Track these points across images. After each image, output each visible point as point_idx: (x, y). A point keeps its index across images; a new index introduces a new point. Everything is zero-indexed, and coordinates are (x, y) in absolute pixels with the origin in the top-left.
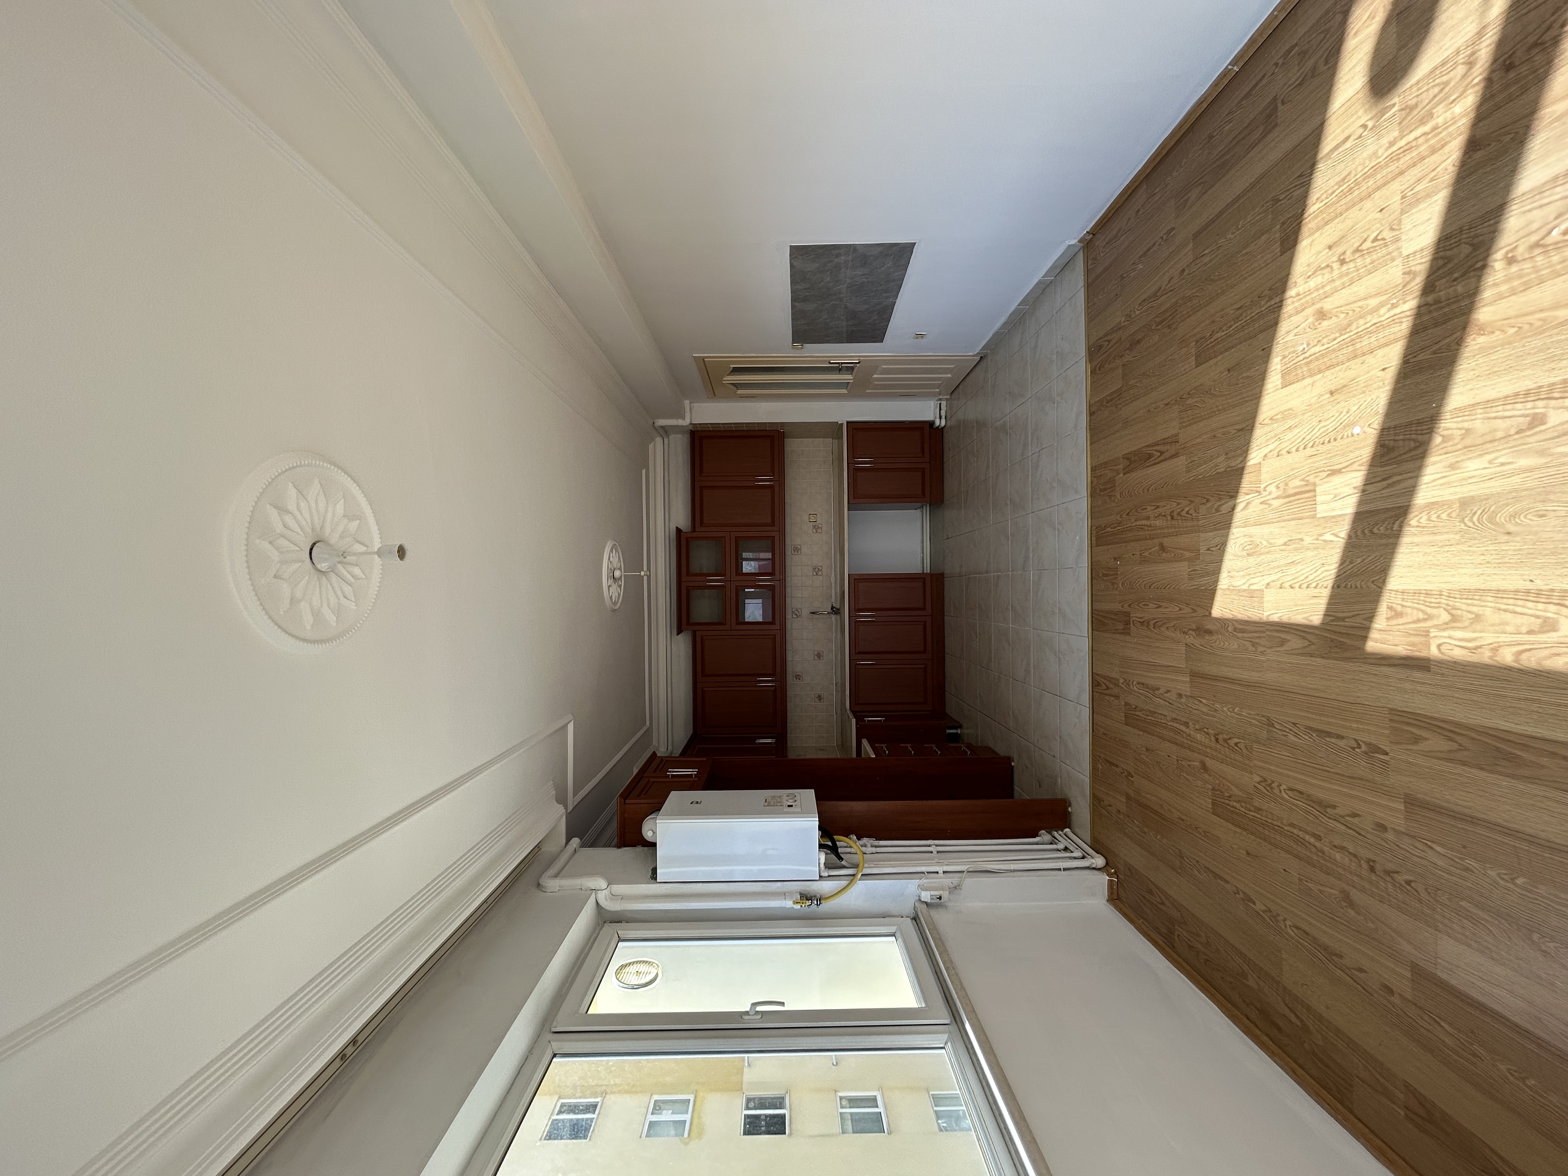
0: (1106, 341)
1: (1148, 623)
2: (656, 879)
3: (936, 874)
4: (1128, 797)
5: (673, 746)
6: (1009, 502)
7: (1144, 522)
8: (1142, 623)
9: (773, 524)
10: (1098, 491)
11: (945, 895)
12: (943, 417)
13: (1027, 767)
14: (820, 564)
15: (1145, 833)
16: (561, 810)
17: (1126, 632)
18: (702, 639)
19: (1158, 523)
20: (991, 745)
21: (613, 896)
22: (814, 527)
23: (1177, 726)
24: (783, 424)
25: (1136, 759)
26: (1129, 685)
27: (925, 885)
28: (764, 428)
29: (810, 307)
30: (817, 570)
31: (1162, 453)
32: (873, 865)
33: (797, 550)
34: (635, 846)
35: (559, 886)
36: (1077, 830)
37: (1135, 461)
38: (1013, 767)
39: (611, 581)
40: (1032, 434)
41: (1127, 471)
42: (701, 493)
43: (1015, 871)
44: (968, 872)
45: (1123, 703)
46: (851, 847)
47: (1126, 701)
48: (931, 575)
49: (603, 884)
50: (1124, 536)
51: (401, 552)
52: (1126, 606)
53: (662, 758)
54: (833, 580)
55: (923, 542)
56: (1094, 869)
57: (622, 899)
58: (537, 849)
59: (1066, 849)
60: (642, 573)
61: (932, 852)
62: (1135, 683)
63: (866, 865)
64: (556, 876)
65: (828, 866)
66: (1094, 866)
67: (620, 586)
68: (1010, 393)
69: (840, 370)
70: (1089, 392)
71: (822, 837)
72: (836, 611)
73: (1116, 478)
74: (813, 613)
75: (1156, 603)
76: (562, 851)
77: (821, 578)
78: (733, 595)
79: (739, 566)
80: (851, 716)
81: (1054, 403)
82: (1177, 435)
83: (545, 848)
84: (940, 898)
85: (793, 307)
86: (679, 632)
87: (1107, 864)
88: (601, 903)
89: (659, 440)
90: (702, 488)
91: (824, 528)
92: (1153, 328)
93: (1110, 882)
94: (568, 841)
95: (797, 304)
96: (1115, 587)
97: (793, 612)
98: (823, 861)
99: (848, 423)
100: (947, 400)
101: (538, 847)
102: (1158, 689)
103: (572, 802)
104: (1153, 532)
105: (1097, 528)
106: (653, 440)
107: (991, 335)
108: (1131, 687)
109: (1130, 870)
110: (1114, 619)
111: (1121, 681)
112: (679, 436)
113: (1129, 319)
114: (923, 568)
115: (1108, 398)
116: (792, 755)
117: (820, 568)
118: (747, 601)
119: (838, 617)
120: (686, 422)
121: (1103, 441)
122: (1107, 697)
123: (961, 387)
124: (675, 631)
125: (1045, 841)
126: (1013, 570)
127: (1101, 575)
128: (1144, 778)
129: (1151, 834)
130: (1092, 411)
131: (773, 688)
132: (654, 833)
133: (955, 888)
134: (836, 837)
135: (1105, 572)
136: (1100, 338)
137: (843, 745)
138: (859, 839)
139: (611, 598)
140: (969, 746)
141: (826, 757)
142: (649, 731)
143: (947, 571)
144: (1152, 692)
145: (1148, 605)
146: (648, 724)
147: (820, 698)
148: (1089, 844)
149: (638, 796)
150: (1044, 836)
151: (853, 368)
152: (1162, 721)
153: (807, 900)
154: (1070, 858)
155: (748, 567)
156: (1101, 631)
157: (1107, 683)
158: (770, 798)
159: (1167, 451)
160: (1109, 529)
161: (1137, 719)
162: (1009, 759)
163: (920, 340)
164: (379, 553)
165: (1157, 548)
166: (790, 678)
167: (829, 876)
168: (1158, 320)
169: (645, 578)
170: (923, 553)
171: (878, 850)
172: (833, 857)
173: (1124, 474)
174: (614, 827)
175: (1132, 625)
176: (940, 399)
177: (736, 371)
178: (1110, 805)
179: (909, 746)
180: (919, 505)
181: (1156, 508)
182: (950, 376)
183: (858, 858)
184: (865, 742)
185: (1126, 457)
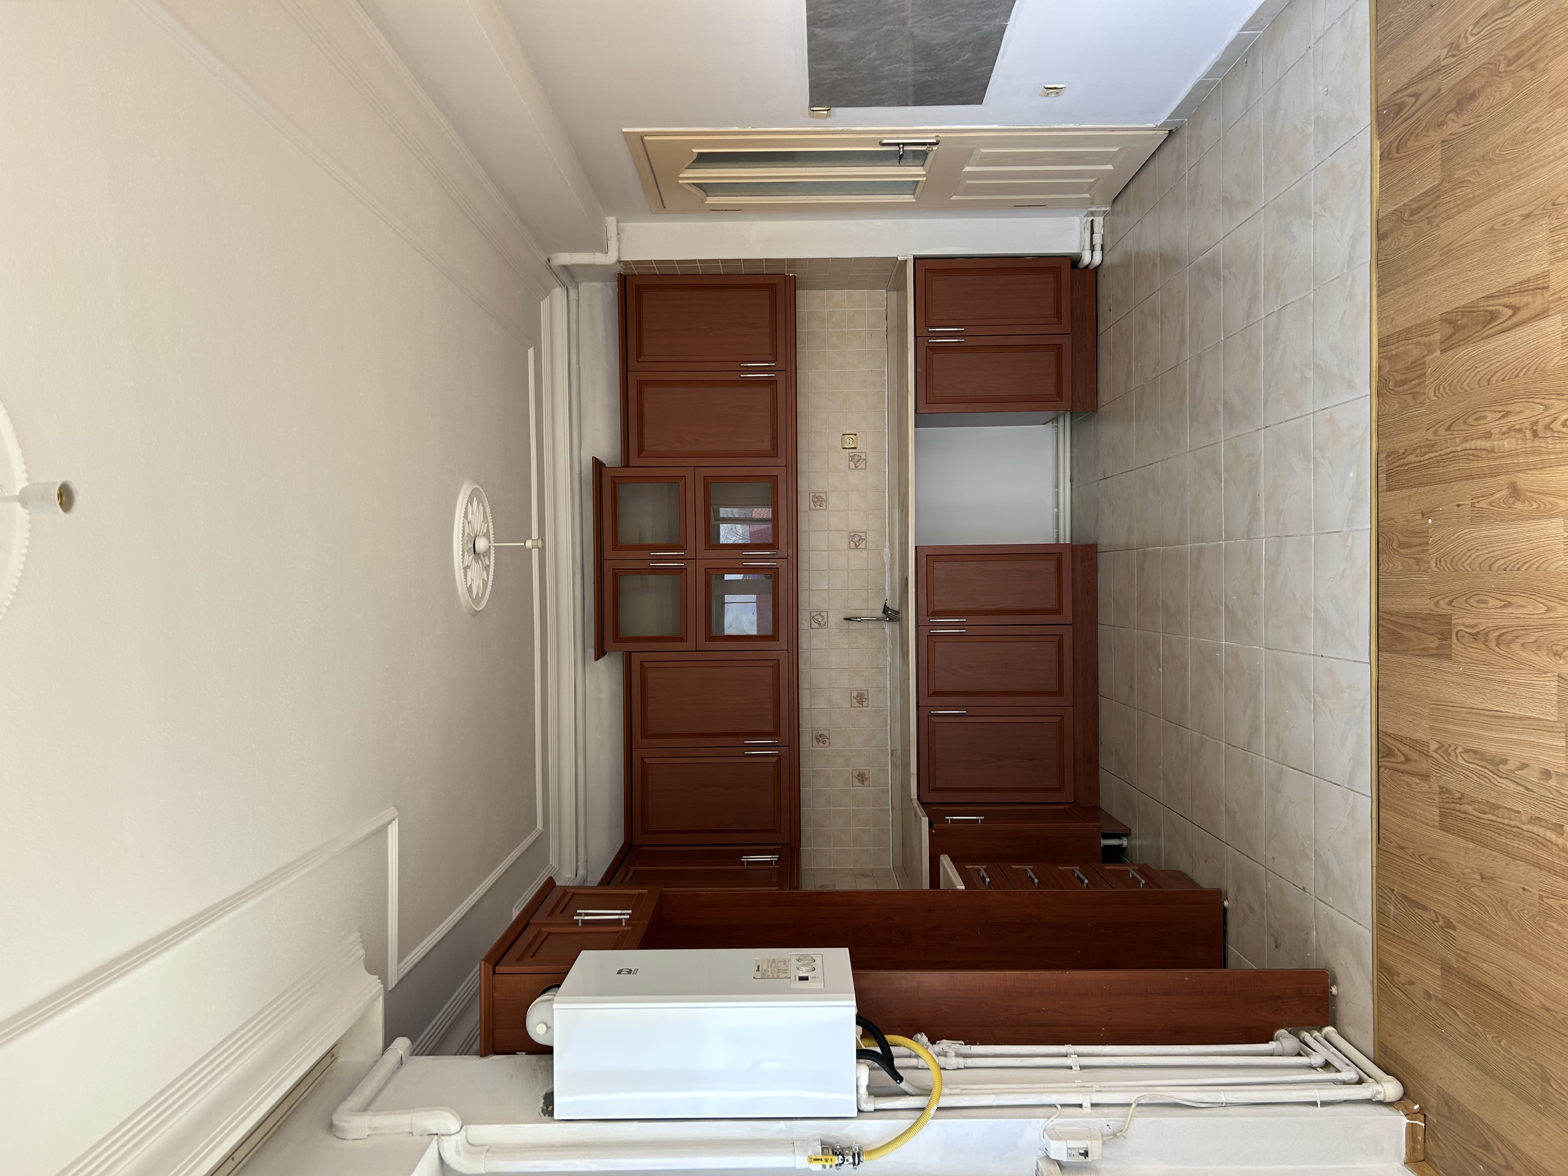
0: (1410, 96)
1: (1486, 635)
2: (551, 1114)
3: (1078, 1110)
4: (1446, 968)
5: (586, 869)
6: (1221, 408)
7: (1481, 444)
8: (1475, 636)
9: (774, 452)
10: (1391, 385)
11: (1095, 1147)
12: (1098, 247)
13: (1252, 910)
14: (863, 528)
15: (1476, 1035)
16: (374, 985)
17: (1443, 653)
18: (642, 666)
19: (1507, 444)
20: (1185, 866)
21: (473, 1148)
22: (853, 457)
23: (1541, 831)
24: (793, 262)
25: (1462, 895)
26: (1449, 755)
27: (1057, 1128)
28: (758, 271)
29: (843, 36)
30: (856, 540)
31: (1516, 310)
32: (958, 1091)
33: (819, 500)
34: (513, 1053)
35: (370, 1128)
36: (1349, 1030)
37: (1464, 327)
38: (1225, 909)
39: (469, 559)
40: (1266, 278)
41: (1448, 345)
42: (640, 393)
43: (1228, 1105)
44: (1139, 1105)
45: (1438, 789)
46: (917, 1056)
47: (1442, 783)
48: (1073, 547)
49: (451, 1123)
50: (1441, 470)
51: (66, 497)
52: (1443, 604)
53: (565, 890)
54: (887, 558)
55: (1057, 486)
56: (1381, 1103)
57: (488, 1151)
58: (328, 1060)
59: (1327, 1065)
60: (529, 544)
61: (1071, 1068)
62: (1460, 749)
63: (946, 1091)
64: (365, 1108)
65: (875, 1091)
66: (1380, 1097)
67: (487, 568)
68: (1224, 198)
69: (901, 157)
70: (1376, 194)
71: (863, 1037)
72: (891, 615)
73: (1427, 359)
74: (849, 619)
75: (1502, 597)
76: (376, 1062)
77: (865, 553)
78: (701, 586)
79: (711, 533)
80: (920, 811)
81: (1309, 217)
82: (1546, 274)
83: (344, 1058)
84: (1086, 1154)
85: (811, 36)
86: (600, 653)
87: (1406, 1094)
88: (448, 1159)
89: (558, 293)
90: (641, 384)
91: (871, 461)
92: (1501, 70)
93: (1411, 1129)
94: (388, 1042)
95: (818, 31)
96: (1423, 568)
97: (812, 617)
98: (864, 1082)
99: (916, 259)
100: (1105, 214)
101: (331, 1054)
102: (1504, 762)
103: (395, 971)
104: (1498, 462)
105: (1388, 456)
106: (548, 292)
107: (1188, 87)
108: (1453, 758)
109: (1447, 1104)
110: (1419, 629)
111: (1434, 746)
112: (598, 285)
113: (1455, 53)
114: (1058, 533)
115: (1414, 206)
116: (809, 884)
117: (863, 535)
118: (728, 598)
119: (897, 626)
120: (609, 258)
121: (1402, 289)
122: (1405, 778)
123: (1132, 188)
124: (591, 652)
125: (1286, 1051)
126: (1227, 539)
127: (1395, 545)
128: (1476, 930)
129: (1489, 1037)
130: (1381, 232)
131: (774, 759)
132: (549, 1028)
133: (1115, 1135)
134: (890, 1038)
135: (1403, 540)
136: (1400, 91)
137: (906, 868)
138: (933, 1041)
139: (470, 589)
140: (1143, 870)
141: (873, 888)
142: (542, 840)
143: (1103, 541)
144: (1491, 768)
145: (1486, 602)
146: (540, 826)
147: (862, 778)
148: (1372, 1056)
149: (519, 959)
150: (1285, 1040)
151: (925, 154)
152: (1512, 823)
153: (835, 1154)
154: (1335, 1082)
155: (729, 534)
156: (1394, 652)
157: (1406, 750)
158: (765, 964)
159: (1527, 304)
160: (1412, 458)
161: (1464, 820)
162: (1217, 895)
163: (1053, 99)
164: (24, 499)
165: (1504, 492)
166: (806, 740)
167: (876, 1110)
168: (1511, 54)
169: (535, 552)
170: (1058, 507)
171: (969, 1062)
172: (884, 1075)
173: (1443, 351)
174: (474, 1018)
175: (1454, 641)
176: (1092, 214)
177: (705, 159)
178: (1411, 983)
179: (1029, 868)
180: (1051, 415)
181: (1503, 417)
182: (1110, 167)
183: (931, 1077)
184: (945, 861)
185: (1448, 320)
